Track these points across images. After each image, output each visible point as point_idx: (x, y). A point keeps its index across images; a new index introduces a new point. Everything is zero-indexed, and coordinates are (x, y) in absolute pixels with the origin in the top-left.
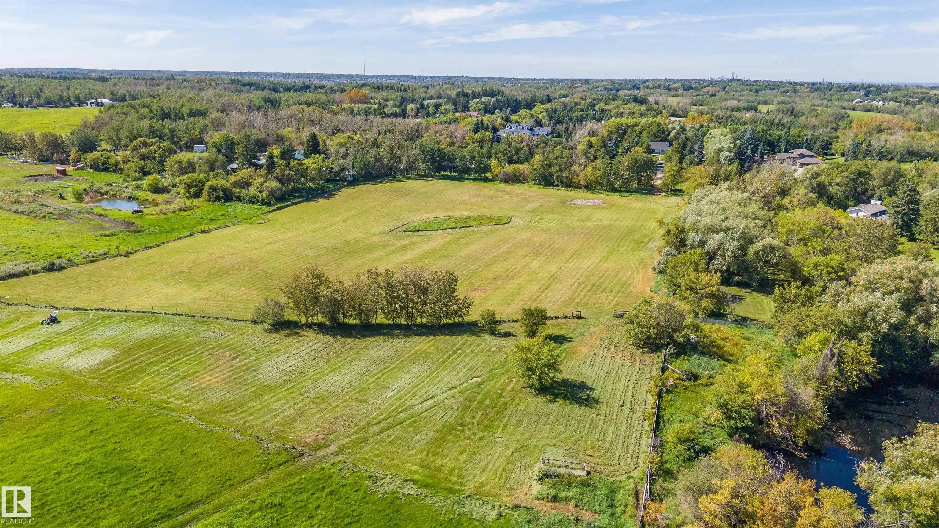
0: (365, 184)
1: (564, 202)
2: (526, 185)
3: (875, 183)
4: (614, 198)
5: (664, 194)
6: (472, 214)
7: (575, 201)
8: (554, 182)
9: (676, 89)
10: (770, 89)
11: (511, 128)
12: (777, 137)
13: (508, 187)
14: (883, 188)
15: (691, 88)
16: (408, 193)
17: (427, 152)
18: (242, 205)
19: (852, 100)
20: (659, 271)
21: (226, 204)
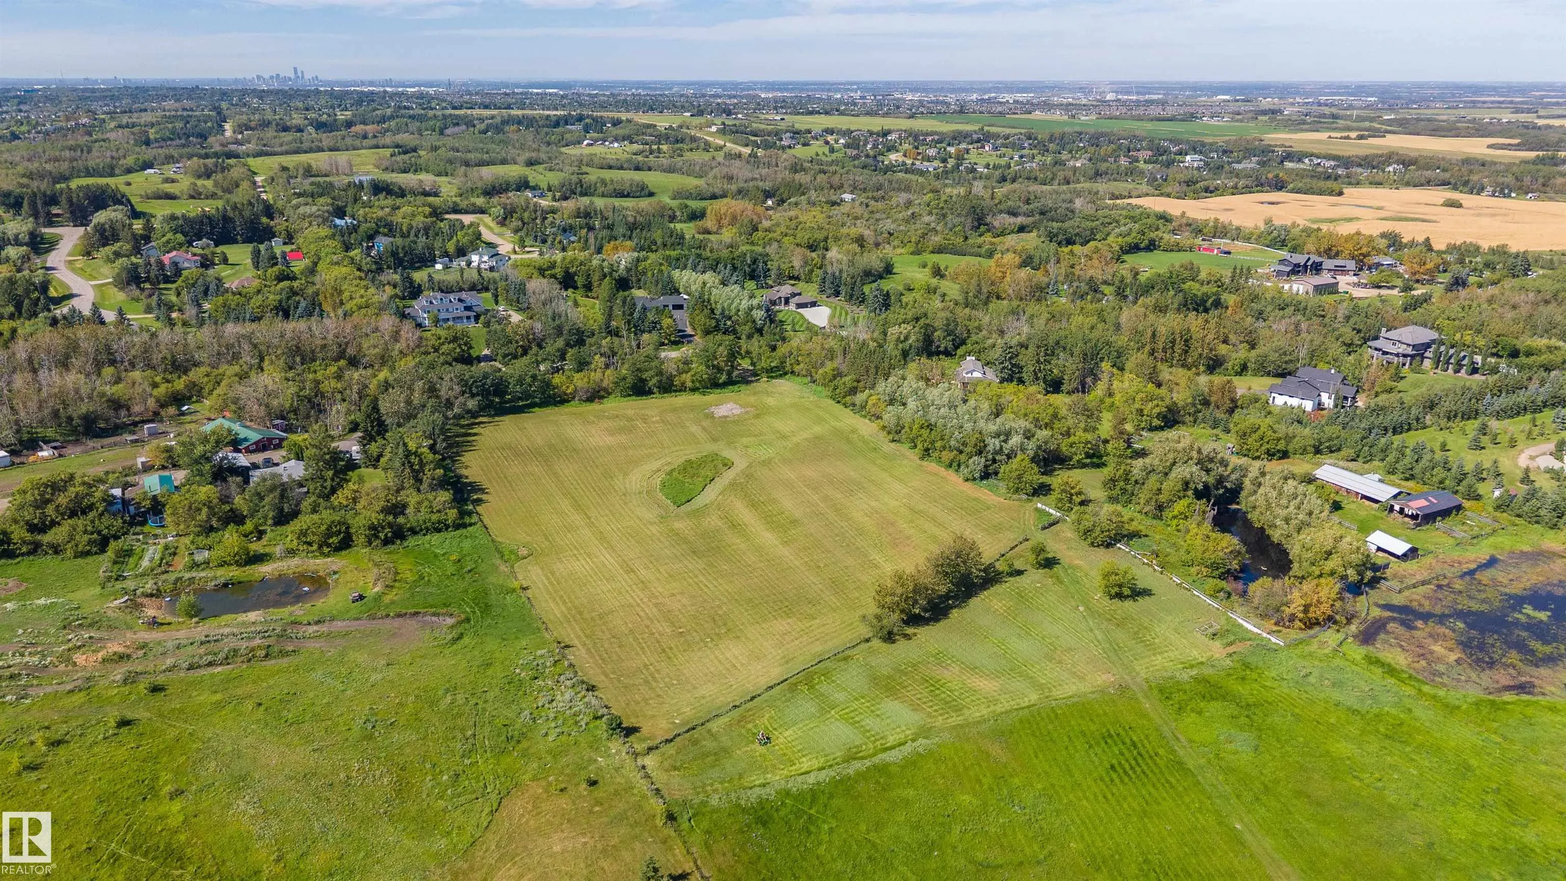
1: (709, 415)
2: (613, 398)
5: (765, 379)
8: (649, 389)
11: (431, 302)
13: (597, 407)
18: (428, 537)
19: (579, 142)
20: (974, 479)
21: (406, 544)
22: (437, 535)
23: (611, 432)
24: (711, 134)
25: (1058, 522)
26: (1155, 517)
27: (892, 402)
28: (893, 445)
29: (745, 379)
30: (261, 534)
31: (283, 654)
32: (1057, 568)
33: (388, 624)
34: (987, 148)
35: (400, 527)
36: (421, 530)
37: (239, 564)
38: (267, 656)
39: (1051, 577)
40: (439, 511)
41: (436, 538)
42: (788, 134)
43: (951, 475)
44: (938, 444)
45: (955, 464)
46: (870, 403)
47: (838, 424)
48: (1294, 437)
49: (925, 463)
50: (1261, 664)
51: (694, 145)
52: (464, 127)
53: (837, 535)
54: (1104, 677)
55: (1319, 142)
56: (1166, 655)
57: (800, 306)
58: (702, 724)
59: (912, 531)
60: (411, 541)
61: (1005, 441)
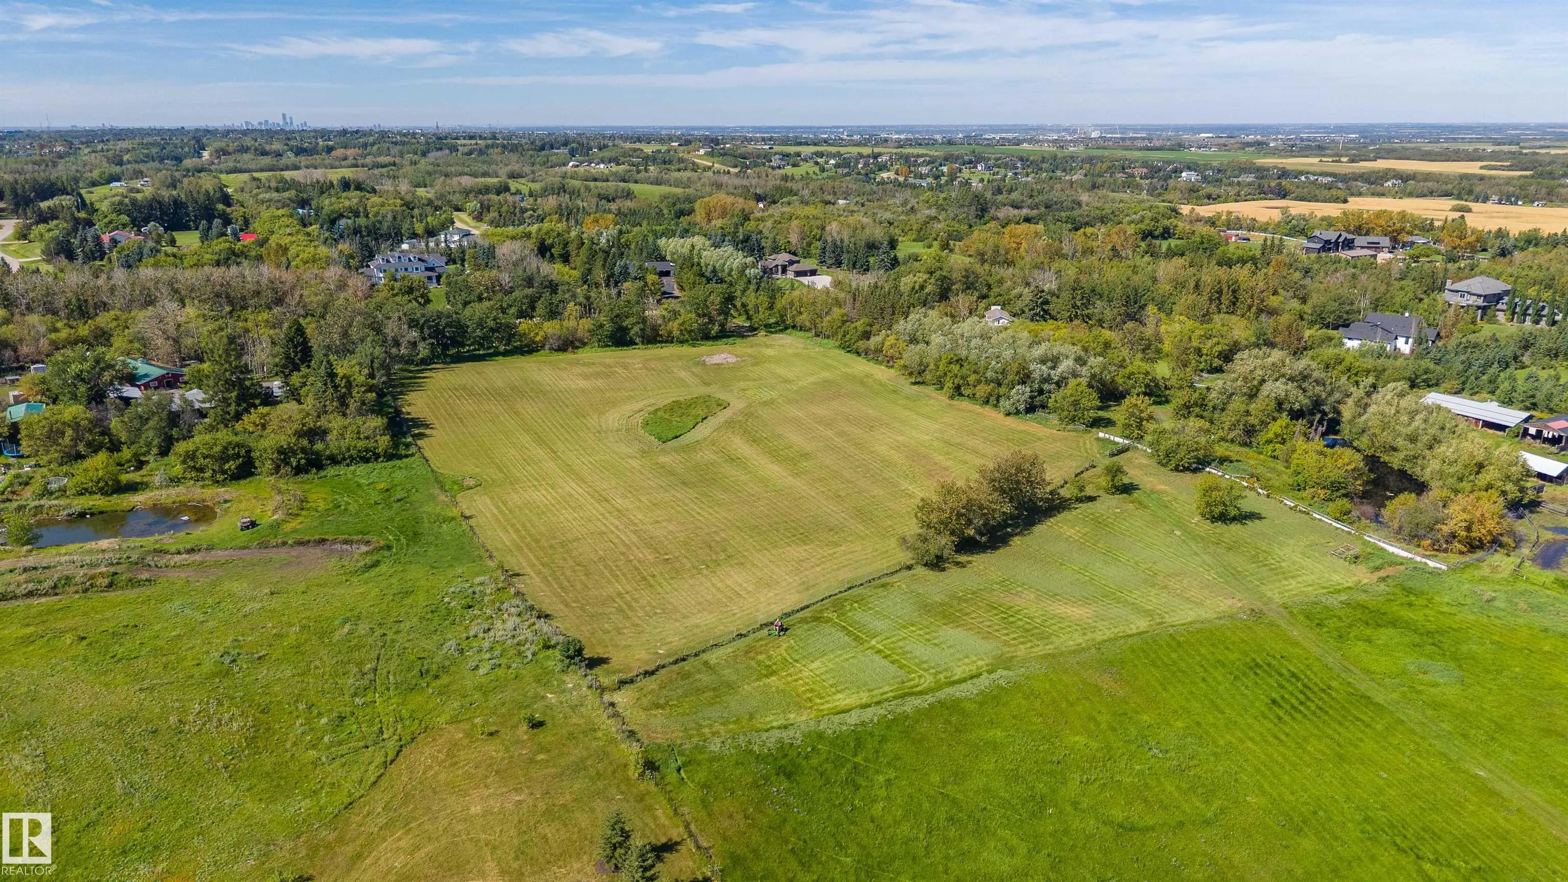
1: (698, 363)
2: (588, 349)
11: (388, 261)
18: (352, 468)
19: (565, 164)
20: (1018, 412)
21: (322, 473)
22: (365, 465)
23: (586, 377)
24: (700, 157)
25: (1127, 450)
26: (1245, 444)
27: (913, 340)
28: (916, 387)
29: (740, 333)
30: (140, 465)
31: (133, 583)
32: (1136, 494)
33: (282, 554)
34: (979, 168)
35: (317, 454)
36: (344, 459)
37: (104, 492)
38: (110, 585)
39: (1132, 502)
40: (367, 438)
41: (361, 469)
42: (777, 156)
43: (988, 410)
44: (972, 379)
45: (992, 399)
46: (887, 343)
47: (849, 371)
48: (1384, 370)
49: (954, 402)
50: (1426, 588)
51: (682, 165)
52: (447, 151)
53: (858, 467)
54: (1229, 602)
55: (1312, 165)
56: (1300, 579)
57: (799, 274)
58: (696, 655)
59: (949, 463)
60: (331, 471)
61: (1053, 368)
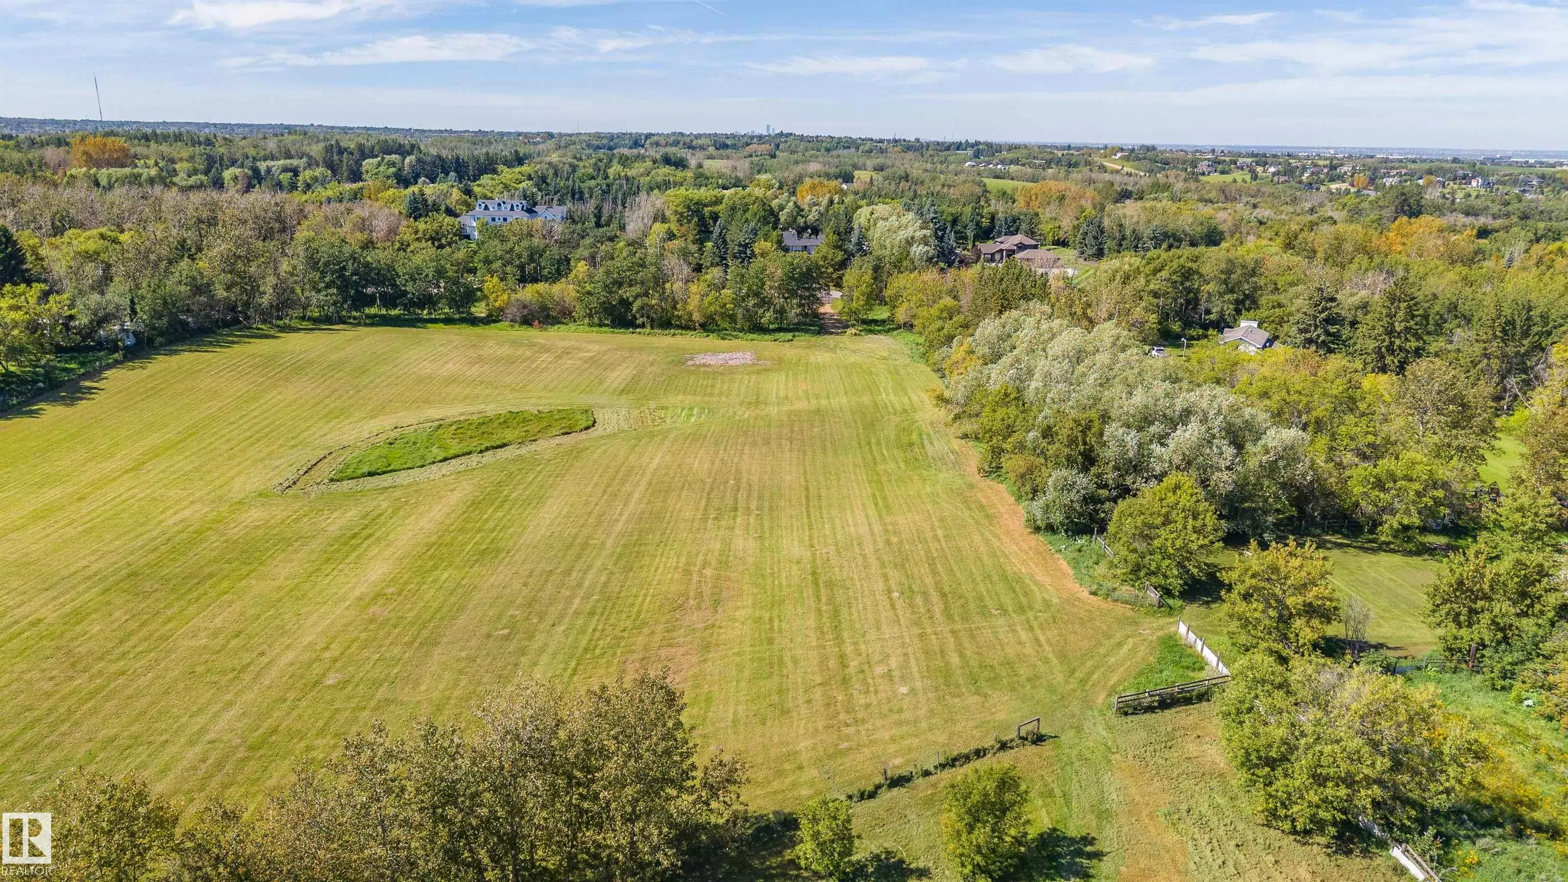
0: (176, 352)
1: (681, 361)
2: (572, 326)
3: (1211, 287)
4: (766, 345)
5: (853, 331)
6: (491, 409)
7: (700, 359)
8: (635, 317)
9: (702, 148)
10: (845, 148)
11: (486, 208)
12: (950, 218)
13: (534, 334)
14: (1226, 297)
15: (726, 146)
16: (299, 368)
17: (327, 264)
19: (961, 164)
20: (1051, 529)
24: (1114, 162)
25: (1205, 696)
34: (1474, 183)
42: (1206, 163)
43: (1015, 513)
45: (1027, 486)
49: (985, 483)
